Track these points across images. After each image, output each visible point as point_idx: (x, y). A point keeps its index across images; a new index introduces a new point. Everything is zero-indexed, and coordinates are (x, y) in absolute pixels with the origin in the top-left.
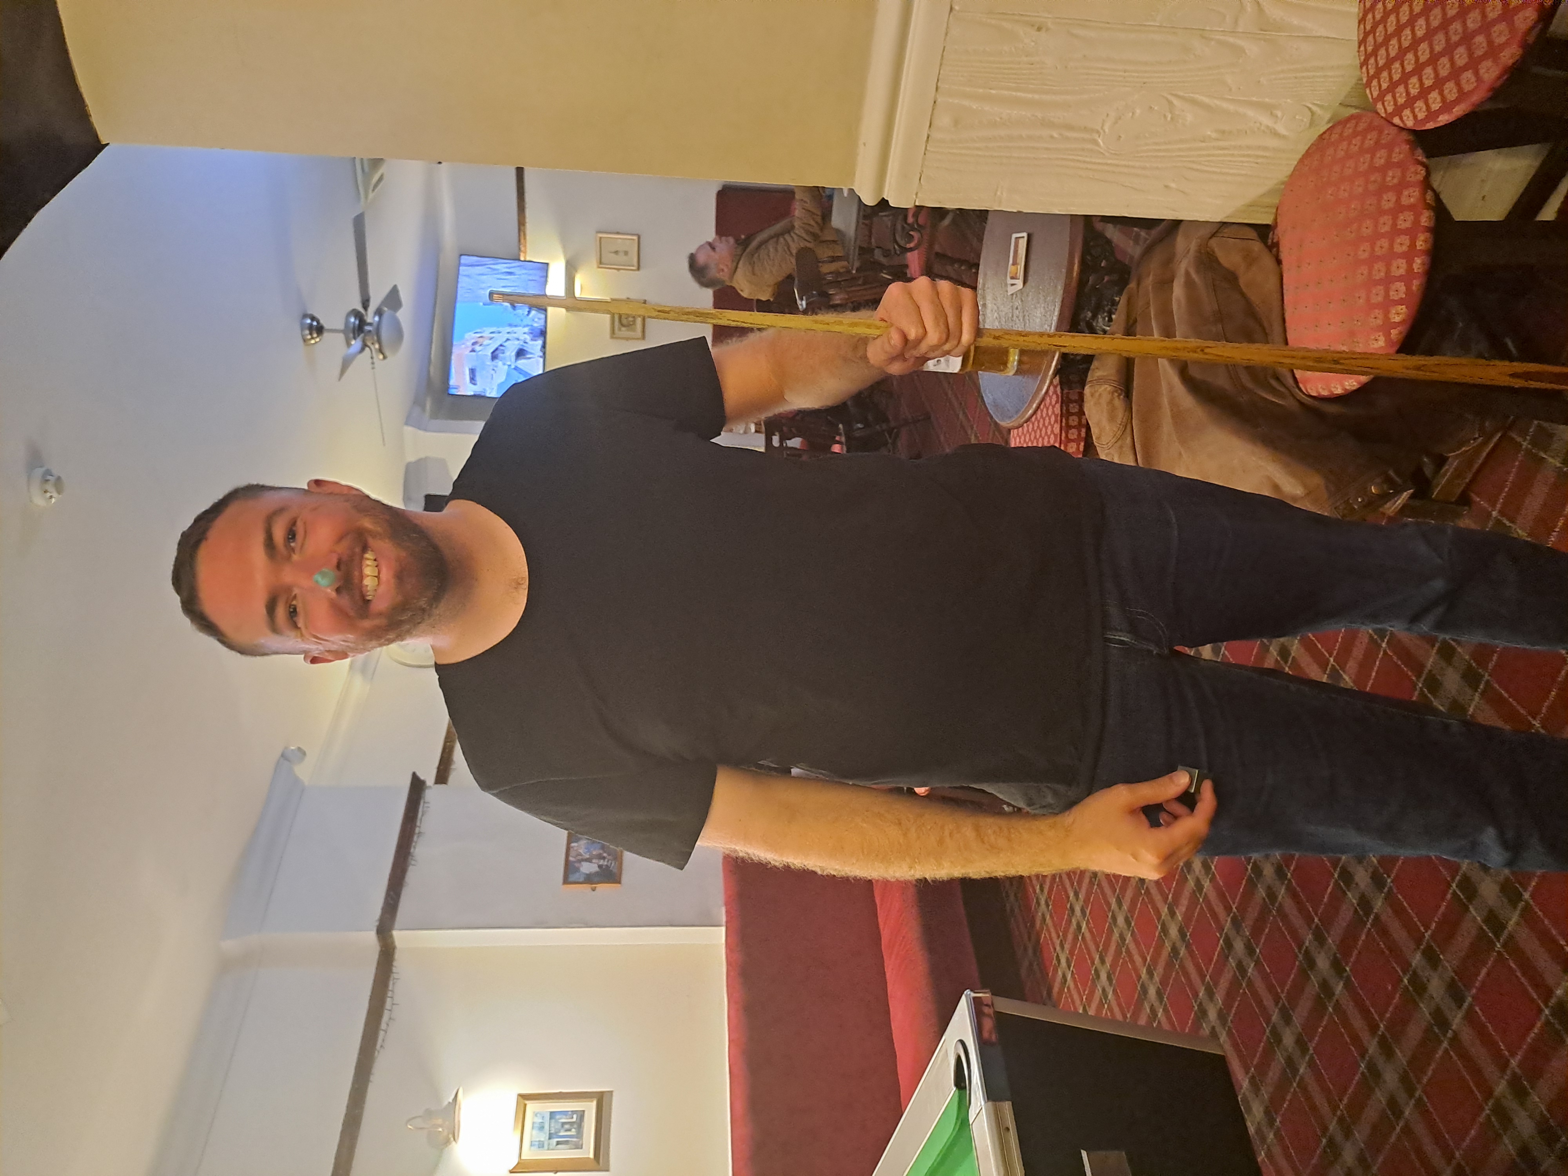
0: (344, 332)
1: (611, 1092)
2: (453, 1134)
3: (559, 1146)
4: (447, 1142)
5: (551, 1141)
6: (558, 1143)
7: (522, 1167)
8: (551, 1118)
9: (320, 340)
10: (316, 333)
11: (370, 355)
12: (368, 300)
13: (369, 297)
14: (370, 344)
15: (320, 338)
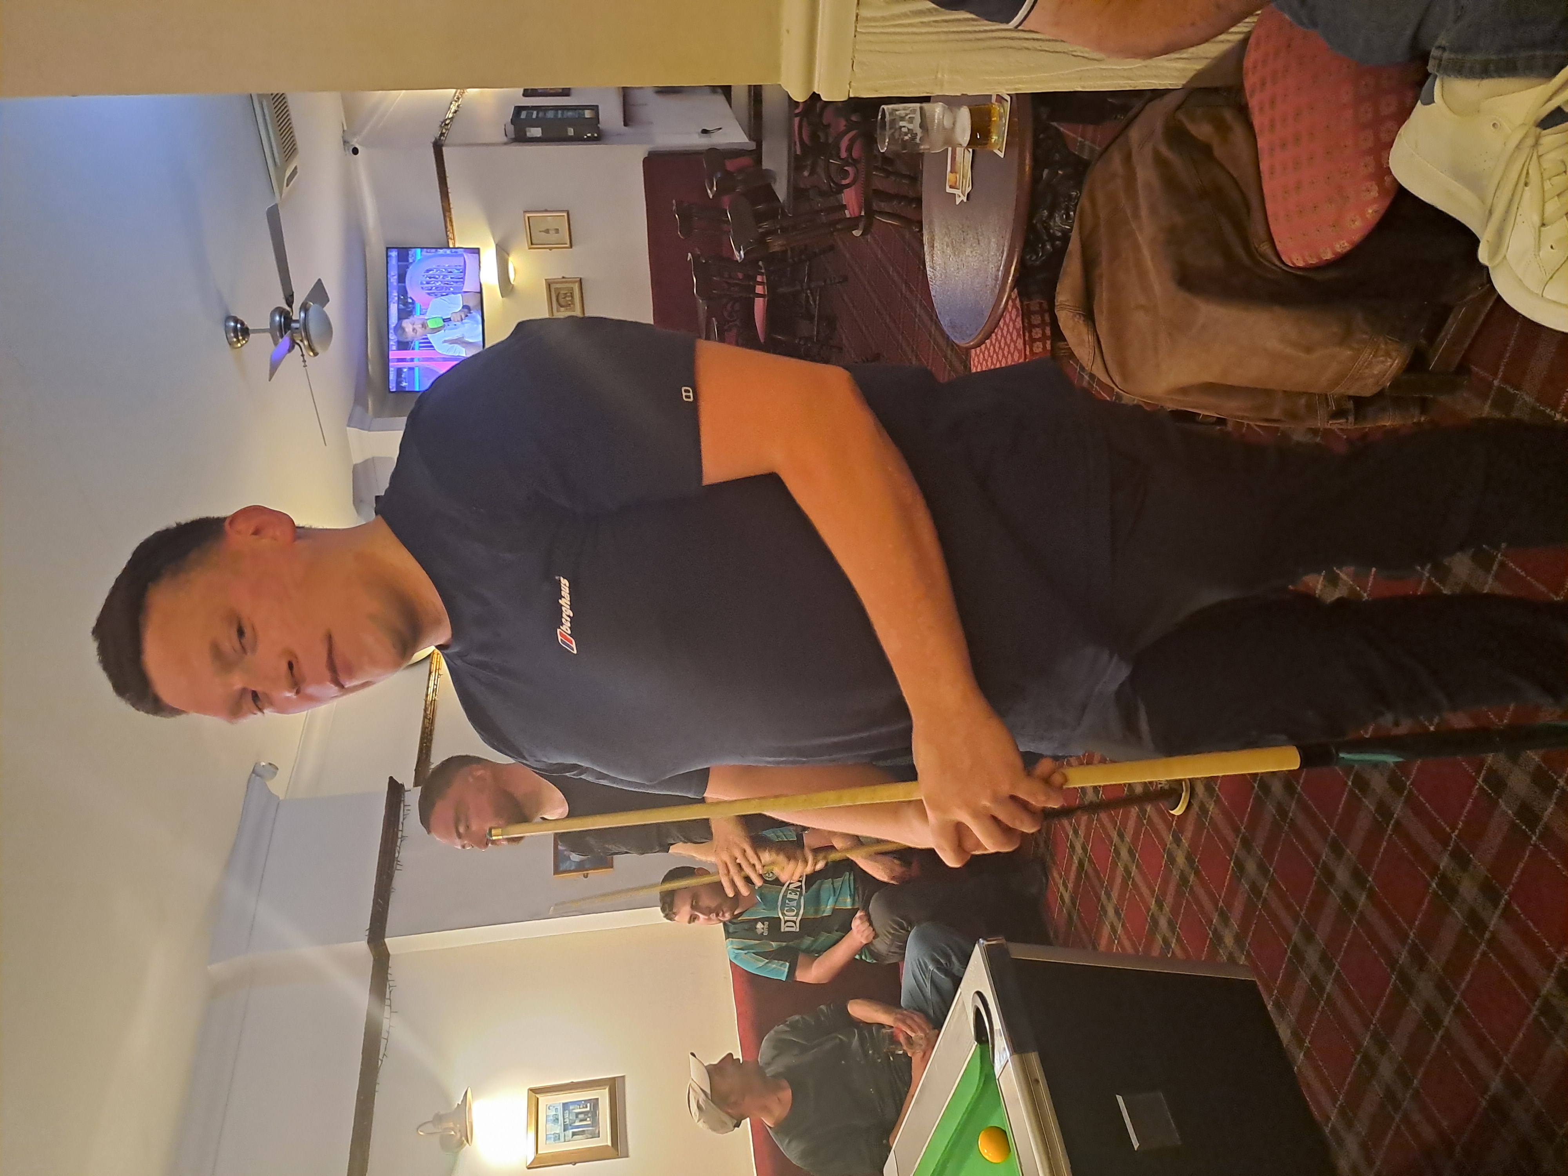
0: (271, 331)
1: (623, 1077)
2: (466, 1137)
3: (575, 1137)
4: (461, 1145)
5: (567, 1132)
6: (574, 1134)
7: (539, 1163)
8: (564, 1110)
9: (246, 342)
10: (242, 335)
11: (301, 353)
12: (292, 296)
13: (293, 293)
14: (298, 342)
15: (246, 339)
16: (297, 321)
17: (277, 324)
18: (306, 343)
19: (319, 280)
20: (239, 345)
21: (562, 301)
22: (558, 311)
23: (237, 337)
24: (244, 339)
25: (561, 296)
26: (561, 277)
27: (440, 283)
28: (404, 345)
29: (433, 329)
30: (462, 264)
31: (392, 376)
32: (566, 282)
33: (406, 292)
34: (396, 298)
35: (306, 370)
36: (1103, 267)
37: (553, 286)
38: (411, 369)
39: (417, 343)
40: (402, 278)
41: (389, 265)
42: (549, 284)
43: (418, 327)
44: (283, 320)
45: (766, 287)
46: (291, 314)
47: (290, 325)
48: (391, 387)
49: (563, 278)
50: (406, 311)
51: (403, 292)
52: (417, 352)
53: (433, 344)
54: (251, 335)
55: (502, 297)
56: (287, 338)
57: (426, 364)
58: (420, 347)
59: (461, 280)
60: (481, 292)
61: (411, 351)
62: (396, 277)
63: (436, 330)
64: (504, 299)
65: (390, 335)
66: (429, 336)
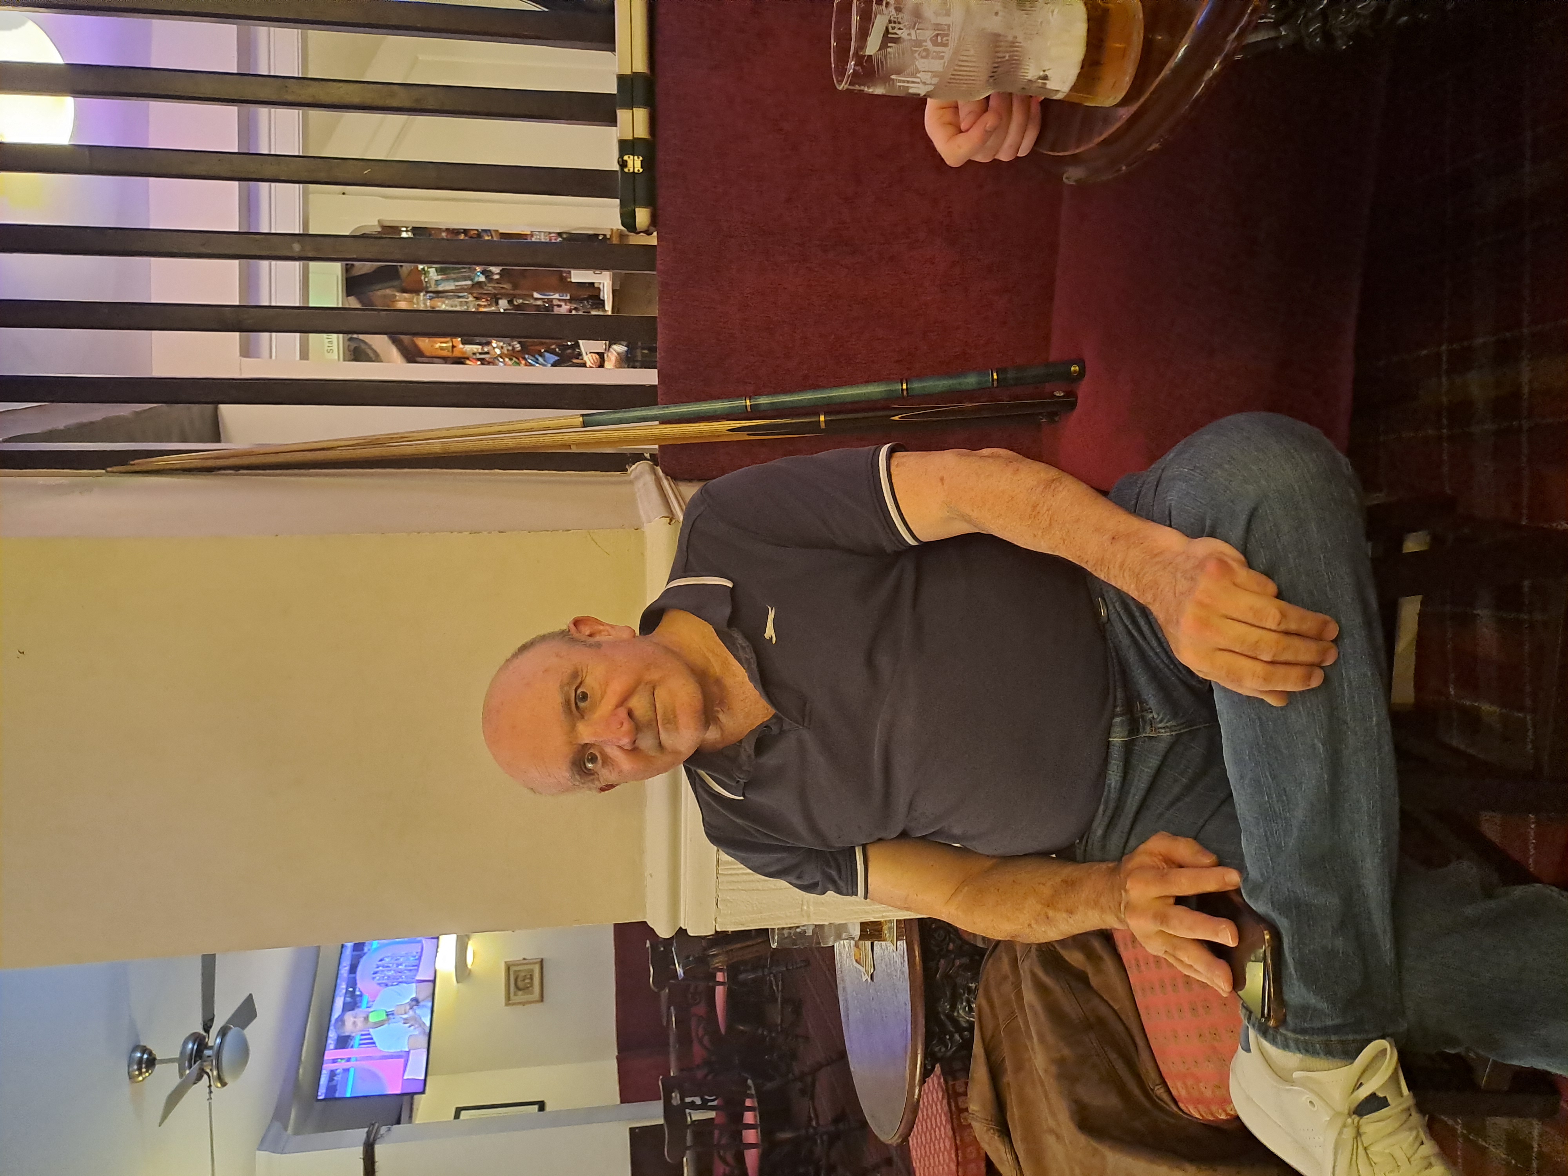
0: (180, 1060)
9: (150, 1074)
10: (146, 1067)
11: (208, 1084)
12: (212, 1020)
13: (214, 1015)
14: (208, 1071)
15: (150, 1071)
16: (211, 1048)
17: (188, 1052)
18: (215, 1073)
19: (251, 995)
20: (140, 1078)
21: (520, 984)
22: (515, 994)
23: (140, 1069)
24: (147, 1071)
25: (519, 980)
26: (521, 958)
27: (393, 972)
28: (343, 1042)
29: (375, 1023)
30: (419, 951)
31: (324, 1080)
32: (527, 964)
33: (355, 984)
34: (344, 991)
35: (210, 1103)
36: (1008, 1077)
37: (513, 969)
38: (347, 1070)
39: (358, 1038)
40: (353, 969)
41: (343, 955)
42: (508, 968)
43: (360, 1021)
44: (195, 1047)
45: (726, 974)
46: (207, 1040)
47: (203, 1052)
48: (319, 1094)
49: (524, 959)
50: (352, 1004)
51: (352, 983)
52: (356, 1049)
53: (375, 1040)
54: (157, 1066)
55: (458, 982)
56: (196, 1067)
57: (365, 1064)
58: (360, 1044)
59: (416, 968)
60: (434, 982)
61: (349, 1049)
62: (347, 968)
63: (380, 1024)
64: (460, 985)
65: (330, 1032)
66: (371, 1031)
